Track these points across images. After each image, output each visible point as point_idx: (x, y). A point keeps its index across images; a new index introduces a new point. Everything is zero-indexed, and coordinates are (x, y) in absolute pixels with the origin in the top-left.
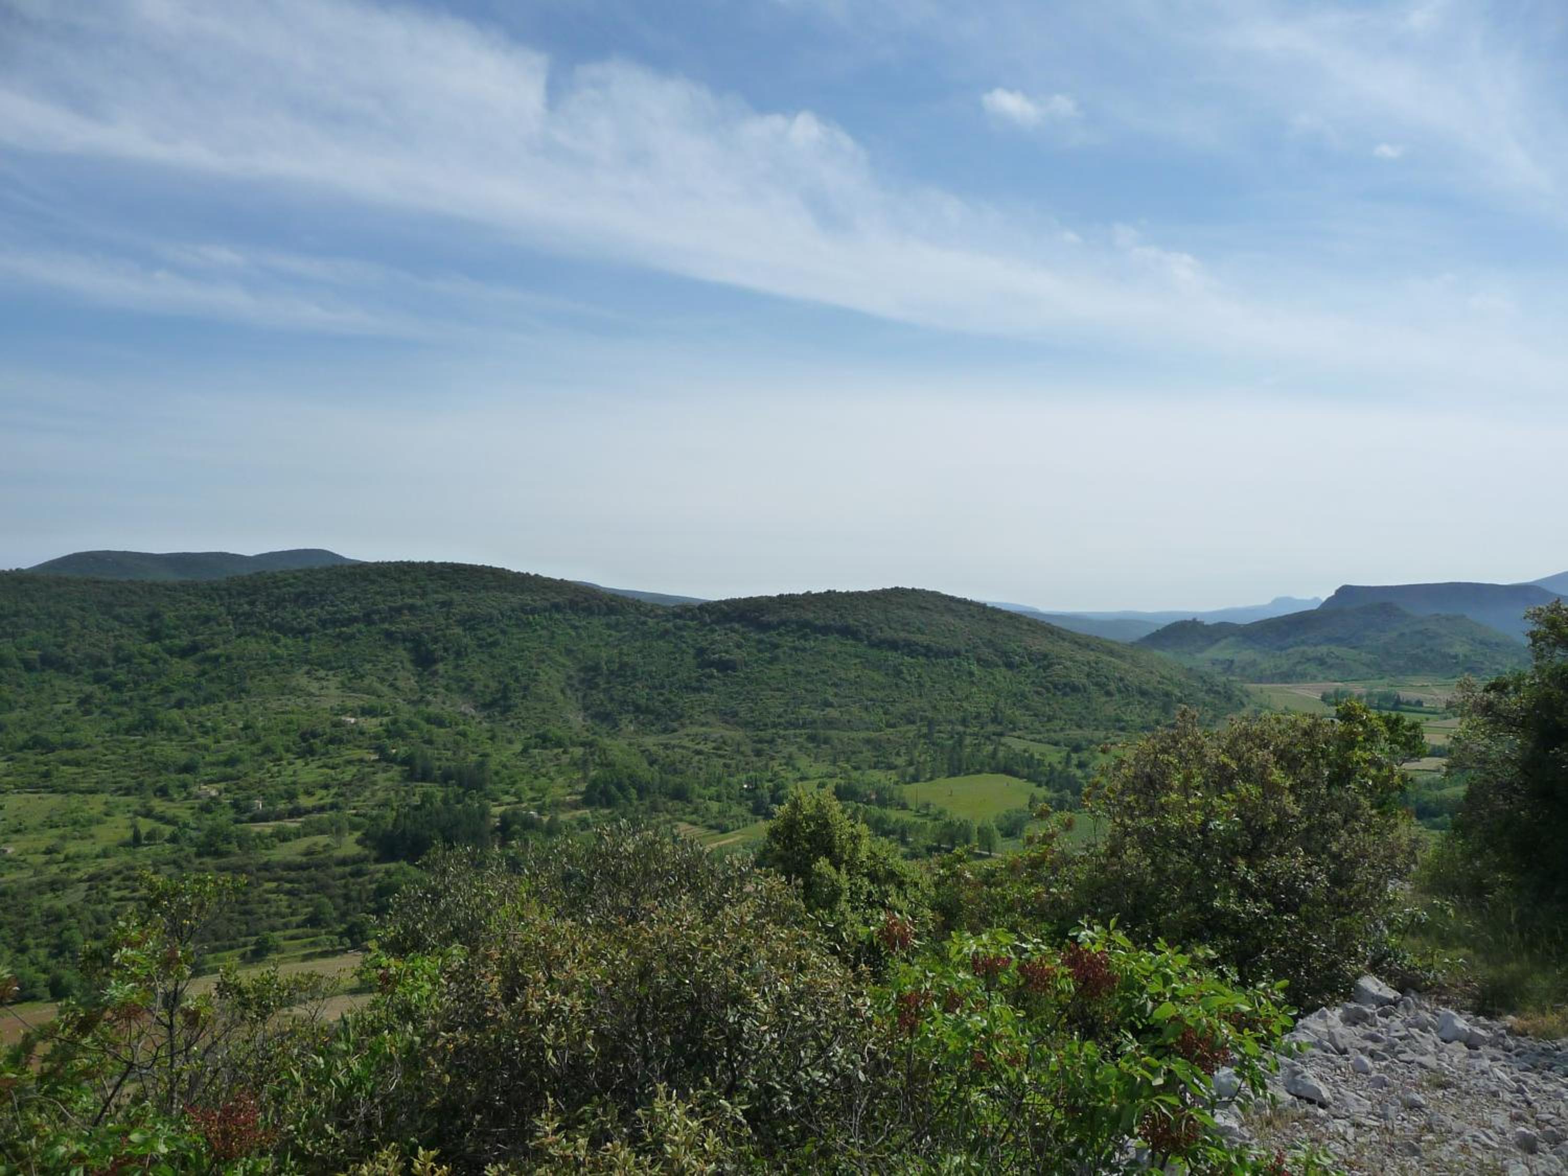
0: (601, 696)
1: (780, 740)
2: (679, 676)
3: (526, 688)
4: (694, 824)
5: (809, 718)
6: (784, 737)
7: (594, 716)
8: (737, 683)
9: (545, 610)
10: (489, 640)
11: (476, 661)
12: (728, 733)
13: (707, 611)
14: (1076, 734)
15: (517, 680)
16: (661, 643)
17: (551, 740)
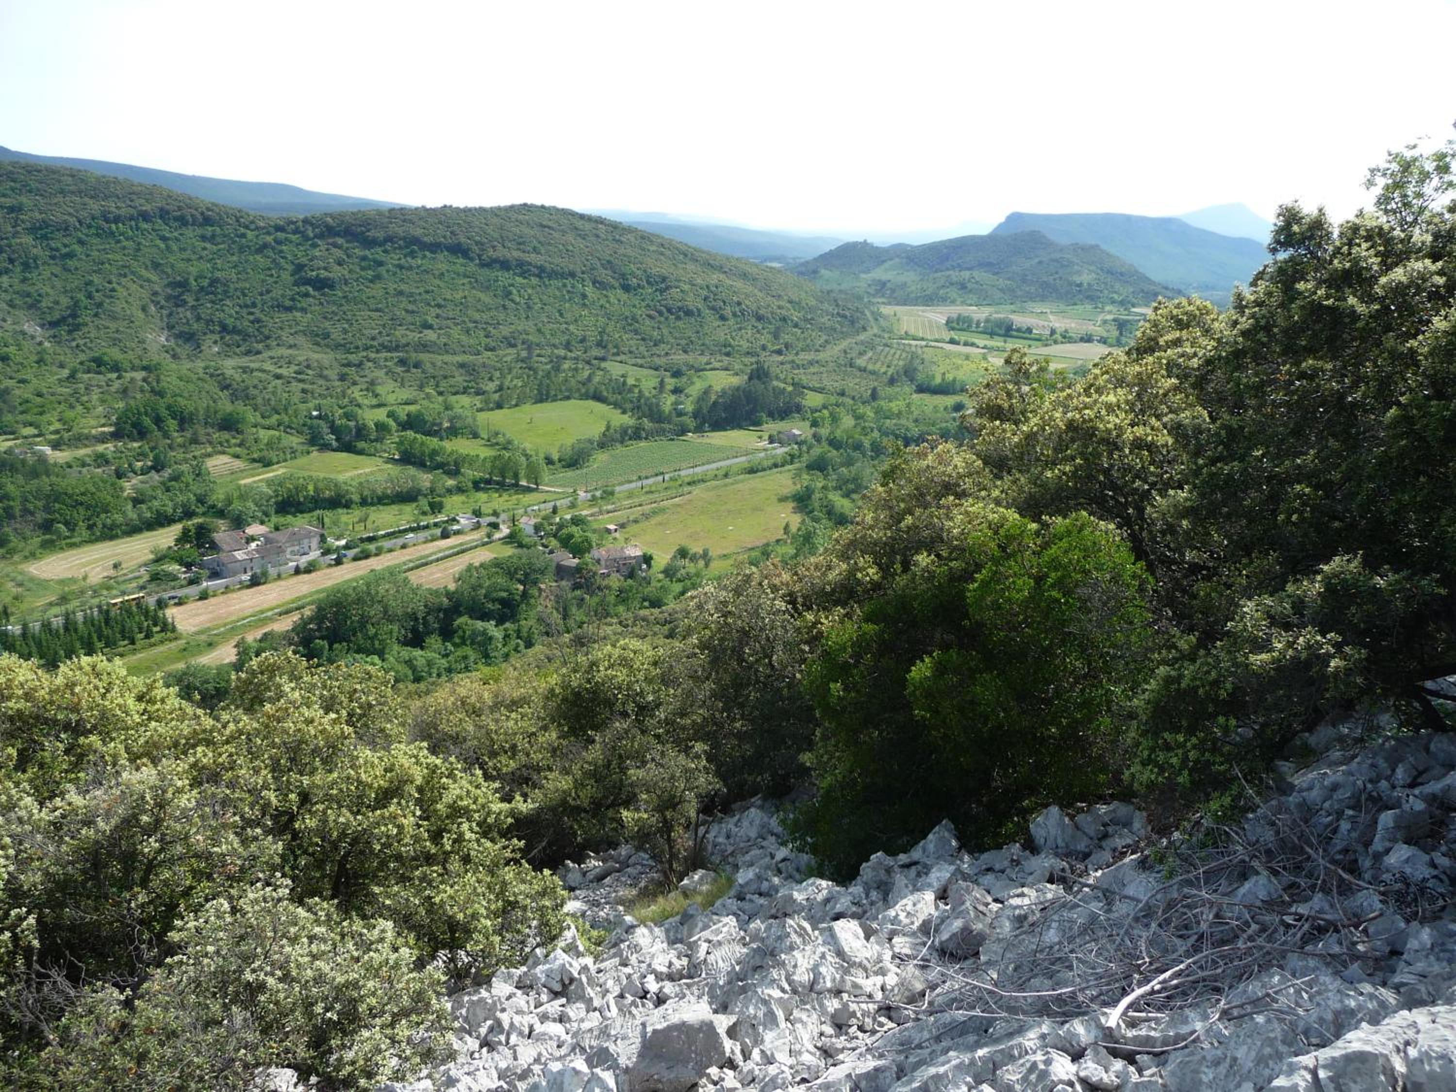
0: (188, 314)
1: (370, 364)
2: (273, 294)
3: (100, 305)
4: (237, 456)
5: (404, 341)
6: (374, 361)
7: (178, 336)
8: (334, 303)
9: (131, 218)
10: (64, 251)
11: (47, 274)
12: (316, 356)
13: (312, 224)
14: (679, 358)
15: (90, 296)
16: (258, 257)
17: (105, 364)
